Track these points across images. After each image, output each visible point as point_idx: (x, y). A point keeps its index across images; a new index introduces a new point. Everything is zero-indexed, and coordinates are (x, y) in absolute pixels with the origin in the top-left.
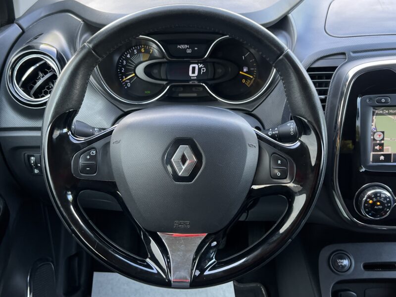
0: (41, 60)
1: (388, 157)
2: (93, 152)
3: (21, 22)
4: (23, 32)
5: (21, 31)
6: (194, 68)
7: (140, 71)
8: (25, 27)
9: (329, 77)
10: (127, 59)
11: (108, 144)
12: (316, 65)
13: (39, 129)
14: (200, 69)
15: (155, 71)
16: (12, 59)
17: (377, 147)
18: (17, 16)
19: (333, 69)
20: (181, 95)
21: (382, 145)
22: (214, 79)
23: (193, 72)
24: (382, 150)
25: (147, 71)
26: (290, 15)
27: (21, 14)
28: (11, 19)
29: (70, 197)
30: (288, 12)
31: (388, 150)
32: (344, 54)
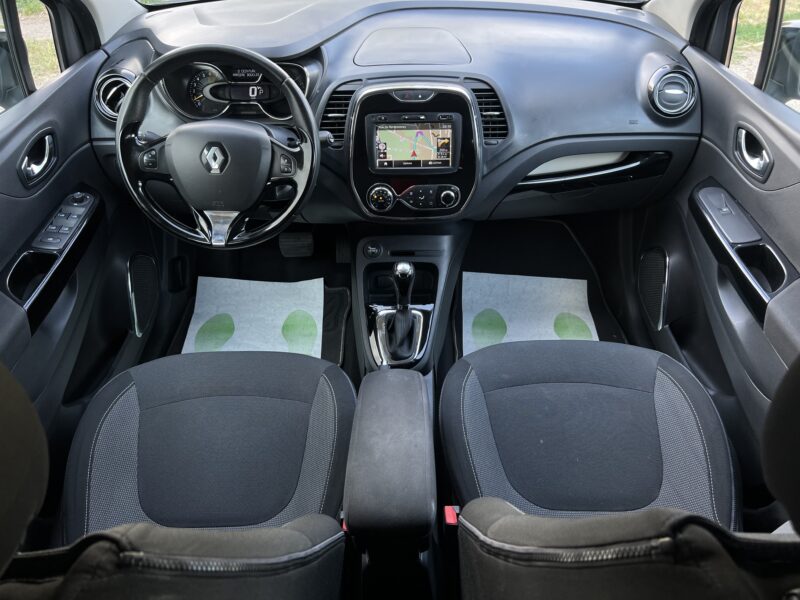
0: (120, 82)
1: (390, 163)
2: (153, 153)
3: (106, 48)
4: (109, 57)
5: (106, 56)
6: (253, 90)
7: (207, 91)
8: (110, 52)
9: (349, 99)
10: (197, 81)
11: (163, 147)
12: (340, 89)
13: (113, 139)
14: (258, 90)
15: (221, 93)
16: (99, 81)
17: (382, 156)
18: (102, 43)
19: (352, 92)
20: (243, 113)
21: (385, 154)
22: (270, 99)
23: (253, 93)
24: (385, 158)
25: (213, 91)
26: (323, 47)
27: (107, 40)
28: (98, 46)
29: (140, 184)
30: (322, 44)
31: (390, 157)
32: (360, 80)
